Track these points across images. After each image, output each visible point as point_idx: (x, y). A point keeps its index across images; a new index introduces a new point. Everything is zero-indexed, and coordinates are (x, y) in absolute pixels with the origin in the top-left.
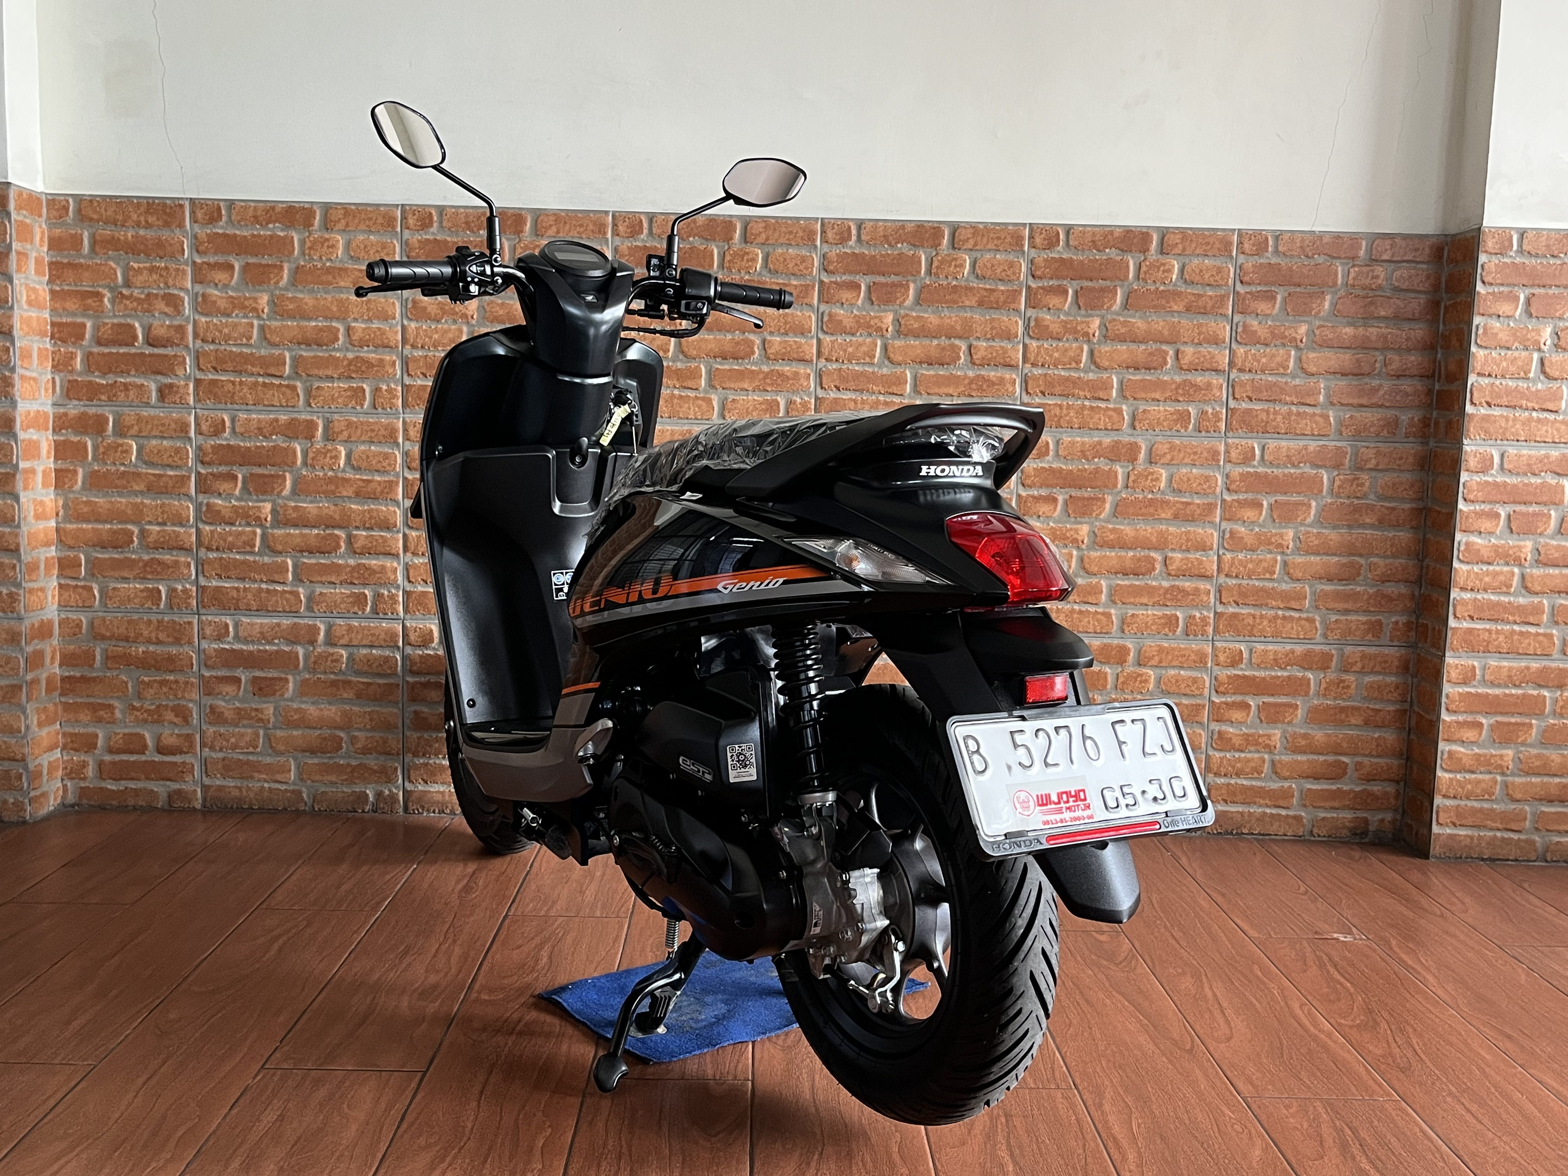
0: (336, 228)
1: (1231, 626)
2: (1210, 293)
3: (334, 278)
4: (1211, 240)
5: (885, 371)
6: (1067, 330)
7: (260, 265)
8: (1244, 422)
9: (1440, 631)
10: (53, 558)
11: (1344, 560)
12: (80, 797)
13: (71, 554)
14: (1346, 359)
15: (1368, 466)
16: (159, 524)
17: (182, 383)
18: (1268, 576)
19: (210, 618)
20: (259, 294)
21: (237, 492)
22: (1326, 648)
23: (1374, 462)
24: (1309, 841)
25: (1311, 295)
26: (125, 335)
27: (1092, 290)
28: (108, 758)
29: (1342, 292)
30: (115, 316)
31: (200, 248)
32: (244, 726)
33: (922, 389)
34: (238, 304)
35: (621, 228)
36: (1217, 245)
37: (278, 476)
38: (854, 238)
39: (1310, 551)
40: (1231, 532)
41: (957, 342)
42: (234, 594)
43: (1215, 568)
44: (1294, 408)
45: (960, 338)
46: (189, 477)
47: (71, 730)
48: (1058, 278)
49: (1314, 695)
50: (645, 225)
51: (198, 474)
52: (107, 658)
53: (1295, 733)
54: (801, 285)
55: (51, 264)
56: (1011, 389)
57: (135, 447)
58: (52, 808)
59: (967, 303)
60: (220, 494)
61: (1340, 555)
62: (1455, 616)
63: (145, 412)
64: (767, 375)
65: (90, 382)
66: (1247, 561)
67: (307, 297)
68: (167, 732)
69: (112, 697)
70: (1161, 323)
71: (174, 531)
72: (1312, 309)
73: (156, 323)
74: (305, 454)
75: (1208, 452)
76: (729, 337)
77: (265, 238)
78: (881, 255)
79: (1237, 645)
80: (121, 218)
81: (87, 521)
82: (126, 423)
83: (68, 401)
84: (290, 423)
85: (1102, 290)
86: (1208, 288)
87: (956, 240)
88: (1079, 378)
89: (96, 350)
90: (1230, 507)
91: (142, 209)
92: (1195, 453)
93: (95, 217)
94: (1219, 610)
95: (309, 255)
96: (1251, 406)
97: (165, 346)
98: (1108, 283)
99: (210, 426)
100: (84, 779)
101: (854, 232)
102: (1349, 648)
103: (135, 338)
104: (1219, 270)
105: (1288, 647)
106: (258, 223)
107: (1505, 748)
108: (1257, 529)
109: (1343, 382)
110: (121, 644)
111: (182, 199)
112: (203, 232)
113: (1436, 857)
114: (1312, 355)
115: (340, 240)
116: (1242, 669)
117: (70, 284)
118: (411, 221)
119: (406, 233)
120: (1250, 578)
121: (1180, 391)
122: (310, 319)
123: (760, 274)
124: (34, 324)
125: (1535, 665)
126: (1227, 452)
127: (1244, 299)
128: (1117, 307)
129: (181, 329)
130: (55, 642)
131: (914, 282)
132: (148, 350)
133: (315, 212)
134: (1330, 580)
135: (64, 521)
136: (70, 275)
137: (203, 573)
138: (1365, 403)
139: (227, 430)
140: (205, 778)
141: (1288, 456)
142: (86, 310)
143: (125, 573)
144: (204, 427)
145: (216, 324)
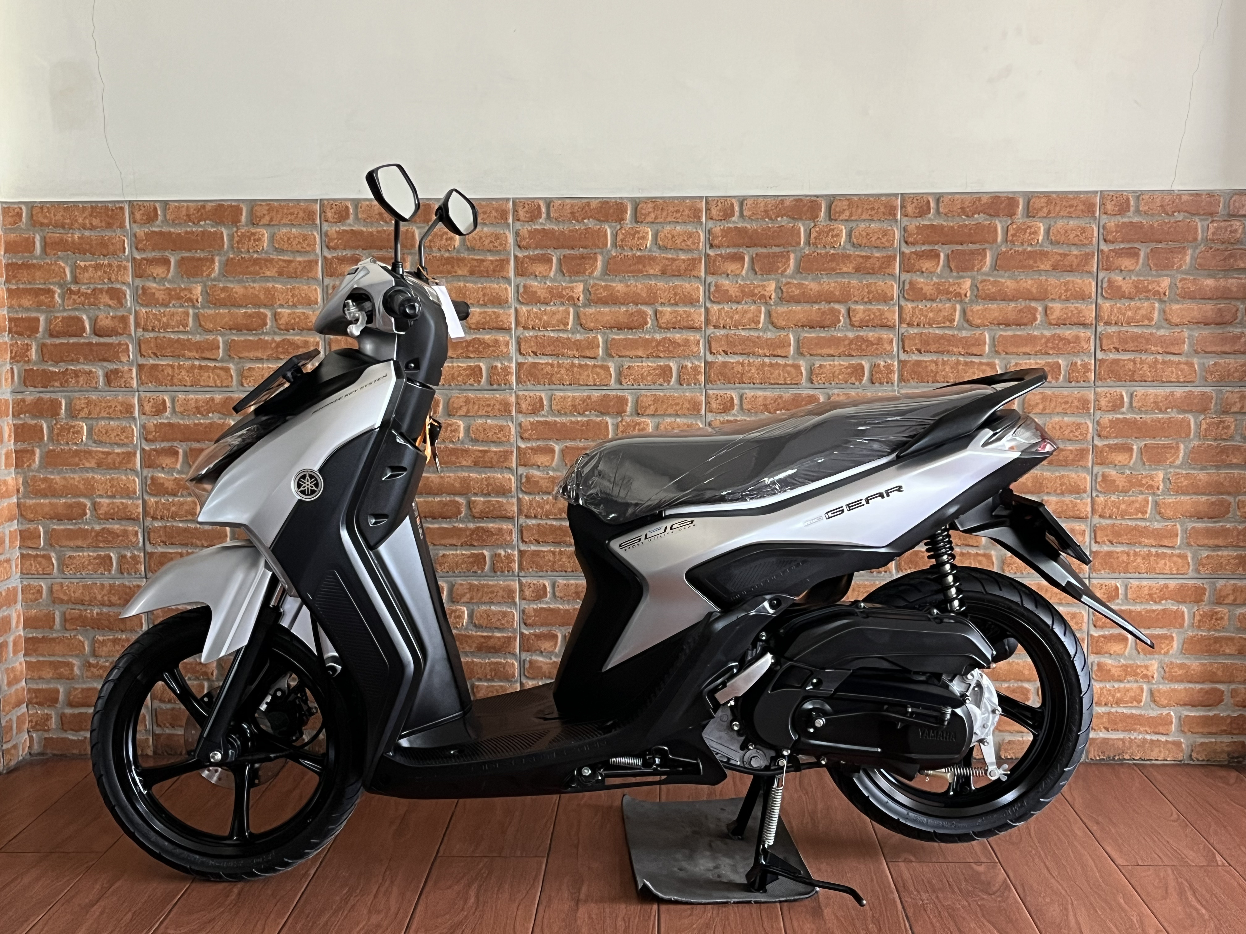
0: (261, 223)
1: (1106, 563)
2: (1075, 252)
3: (261, 269)
4: (1075, 203)
5: (769, 335)
6: (939, 292)
7: (193, 259)
8: (1112, 372)
10: (16, 531)
11: (1213, 498)
12: (45, 747)
13: (32, 526)
14: (1208, 308)
15: (1235, 409)
16: (109, 497)
17: (126, 368)
18: (1140, 516)
20: (194, 285)
21: (178, 466)
22: (1199, 582)
23: (1238, 405)
24: (1188, 764)
25: (1172, 251)
26: (74, 327)
27: (963, 253)
28: (68, 711)
29: (1202, 248)
30: (65, 310)
31: (140, 246)
33: (805, 351)
34: (174, 296)
35: (521, 213)
36: (1081, 207)
38: (737, 214)
39: (1180, 491)
40: (1104, 476)
41: (837, 306)
42: (178, 559)
43: (1089, 509)
44: (1160, 358)
45: (839, 302)
46: (135, 454)
47: (35, 686)
48: (930, 243)
49: (1188, 625)
50: (544, 210)
51: (143, 450)
52: (65, 620)
53: (1172, 663)
54: (688, 259)
55: (8, 266)
56: (889, 348)
57: (85, 428)
58: (21, 758)
59: (845, 269)
60: (163, 468)
61: (1209, 494)
63: (94, 397)
64: (659, 343)
65: (43, 370)
66: (1119, 503)
67: (237, 286)
69: (72, 655)
70: (1030, 282)
71: (122, 503)
72: (1174, 264)
73: (102, 315)
75: (1079, 401)
76: (623, 309)
77: (198, 234)
78: (763, 230)
79: (1113, 582)
80: (68, 221)
81: (45, 496)
82: (77, 407)
83: (25, 389)
84: (225, 402)
85: (972, 253)
86: (1073, 248)
87: (832, 212)
88: (953, 336)
89: (49, 341)
90: (1101, 452)
91: (86, 213)
92: (1066, 403)
93: (46, 221)
94: (1094, 549)
95: (238, 248)
96: (1118, 356)
97: (110, 336)
98: (977, 246)
99: (152, 407)
100: (48, 730)
101: (737, 208)
102: (1221, 582)
103: (83, 329)
104: (1083, 230)
105: (1162, 582)
106: (190, 220)
108: (1128, 472)
109: (1206, 332)
110: (77, 607)
111: (122, 202)
112: (141, 231)
114: (1175, 307)
115: (265, 234)
116: (1118, 604)
117: (24, 283)
118: (329, 215)
119: (325, 224)
120: (1123, 518)
121: (1050, 345)
122: (240, 306)
123: (650, 251)
126: (1096, 400)
127: (1108, 257)
128: (986, 269)
129: (124, 320)
130: (19, 606)
131: (794, 252)
132: (95, 340)
133: (241, 209)
134: (1200, 518)
135: (24, 497)
136: (24, 275)
137: (149, 540)
138: (1228, 350)
139: (168, 410)
140: (155, 727)
141: (1155, 402)
142: (39, 306)
143: (79, 543)
144: (147, 408)
145: (155, 314)
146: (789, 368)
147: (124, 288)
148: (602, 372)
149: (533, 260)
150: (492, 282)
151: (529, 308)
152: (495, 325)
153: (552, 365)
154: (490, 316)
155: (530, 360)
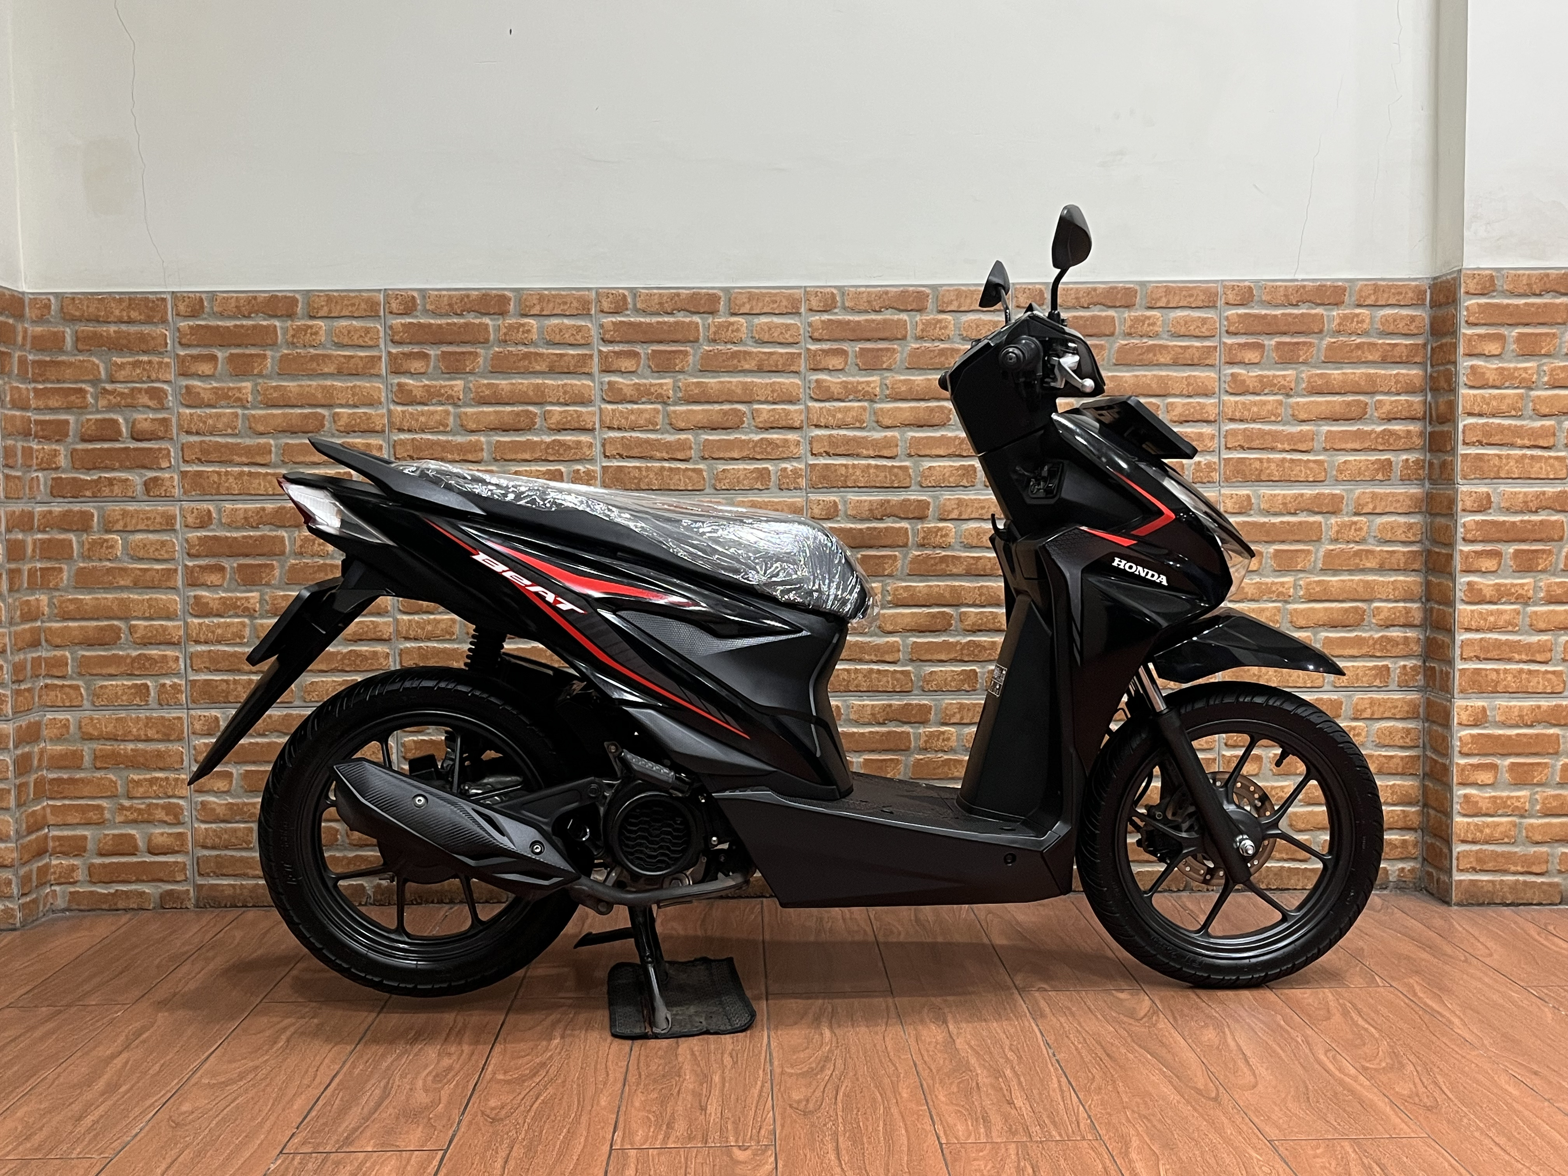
0: (318, 315)
2: (1197, 345)
3: (318, 365)
4: (1195, 292)
5: (875, 435)
7: (244, 355)
8: (1237, 471)
9: (1448, 673)
10: (40, 657)
11: (1348, 606)
12: (69, 901)
13: (58, 653)
14: (1336, 404)
15: (1367, 510)
16: (146, 619)
17: (167, 475)
19: (199, 712)
20: (244, 384)
21: (225, 584)
22: (1334, 696)
23: (1371, 506)
26: (109, 431)
28: (98, 861)
29: (1328, 339)
30: (98, 412)
31: (184, 341)
32: (237, 822)
33: (912, 451)
34: (222, 395)
35: (605, 304)
36: (1202, 297)
37: (266, 566)
38: (838, 305)
39: (1312, 598)
42: (224, 686)
44: (1288, 456)
46: (176, 570)
47: (59, 833)
51: (186, 566)
52: (96, 758)
54: (787, 353)
55: (34, 362)
57: (120, 542)
58: (41, 914)
60: (209, 586)
61: (1343, 601)
62: (1462, 659)
63: (131, 507)
64: (756, 444)
65: (74, 479)
67: (291, 384)
68: (158, 831)
69: (101, 798)
70: (1149, 376)
71: (162, 625)
72: (1299, 356)
73: (140, 417)
74: (293, 541)
76: (717, 407)
77: (248, 328)
78: (866, 322)
80: (103, 314)
81: (74, 618)
82: (111, 519)
83: (53, 499)
84: (277, 512)
86: (1194, 340)
87: (940, 302)
89: (81, 446)
91: (125, 304)
93: (77, 313)
95: (293, 343)
96: (1244, 455)
97: (150, 440)
99: (196, 518)
100: (74, 883)
101: (838, 298)
102: (1359, 695)
103: (119, 433)
104: (1204, 321)
106: (240, 313)
107: (1520, 790)
108: (1257, 578)
109: (1335, 428)
110: (108, 743)
111: (164, 293)
112: (186, 325)
113: (1458, 904)
114: (1302, 401)
115: (323, 327)
117: (53, 382)
118: (394, 305)
119: (389, 316)
122: (295, 406)
124: (18, 423)
125: (1545, 703)
127: (1230, 349)
129: (165, 422)
130: (42, 743)
131: (900, 345)
132: (133, 445)
133: (297, 301)
134: (1334, 627)
135: (50, 620)
136: (52, 373)
137: (192, 667)
138: (1358, 447)
139: (214, 521)
140: (197, 878)
141: (1284, 504)
142: (68, 409)
143: (112, 671)
144: (190, 520)
145: (200, 416)
146: (896, 470)
147: (165, 387)
148: (694, 475)
149: (618, 354)
150: (574, 378)
151: (614, 407)
152: (576, 425)
153: (639, 468)
154: (571, 415)
155: (616, 463)
